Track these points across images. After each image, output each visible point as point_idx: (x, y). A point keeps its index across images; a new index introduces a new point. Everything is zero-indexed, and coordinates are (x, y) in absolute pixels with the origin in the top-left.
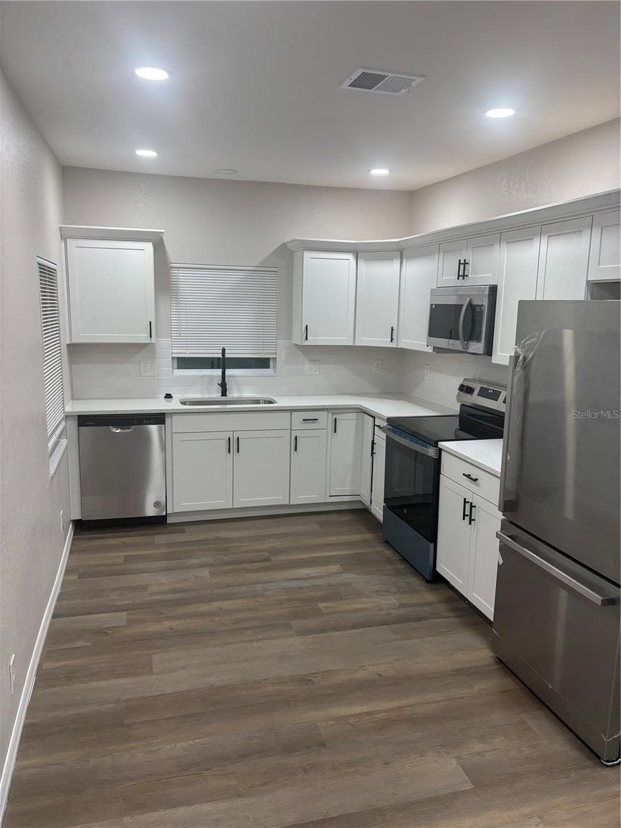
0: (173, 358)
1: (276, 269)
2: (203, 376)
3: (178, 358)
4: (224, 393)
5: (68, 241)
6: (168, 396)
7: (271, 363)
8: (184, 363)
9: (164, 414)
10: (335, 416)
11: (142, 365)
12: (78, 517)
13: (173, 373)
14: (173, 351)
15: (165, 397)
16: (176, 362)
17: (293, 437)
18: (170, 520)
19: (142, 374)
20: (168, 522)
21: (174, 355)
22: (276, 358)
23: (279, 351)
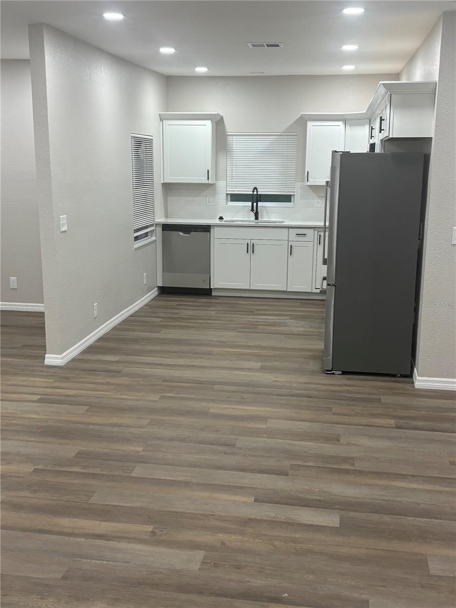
0: (227, 194)
1: (296, 134)
2: (245, 206)
3: (231, 194)
4: (257, 218)
5: (164, 121)
6: (221, 218)
7: (292, 198)
8: (235, 197)
9: (210, 226)
10: (319, 234)
11: (208, 198)
12: (161, 285)
13: (227, 204)
14: (227, 189)
15: (219, 219)
16: (229, 197)
17: (290, 246)
18: (214, 294)
19: (208, 204)
20: (213, 294)
21: (227, 192)
22: (294, 195)
23: (296, 190)
